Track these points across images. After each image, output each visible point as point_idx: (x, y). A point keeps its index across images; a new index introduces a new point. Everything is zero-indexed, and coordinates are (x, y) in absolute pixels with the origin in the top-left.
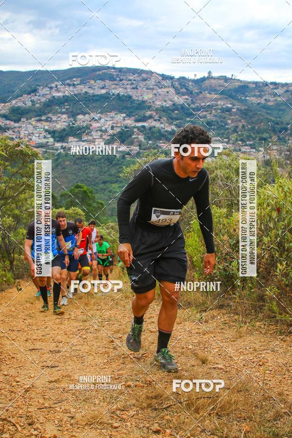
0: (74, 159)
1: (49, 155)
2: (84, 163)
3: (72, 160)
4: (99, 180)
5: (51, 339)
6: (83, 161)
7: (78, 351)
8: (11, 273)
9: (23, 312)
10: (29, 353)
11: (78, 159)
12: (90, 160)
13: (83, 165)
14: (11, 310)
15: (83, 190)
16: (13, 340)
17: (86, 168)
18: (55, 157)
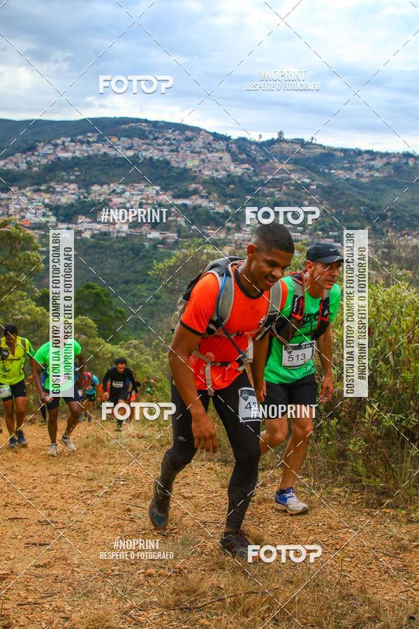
0: (85, 247)
2: (99, 253)
4: (120, 278)
5: (42, 504)
6: (98, 250)
7: (79, 523)
10: (8, 523)
11: (90, 247)
12: (108, 250)
13: (97, 256)
15: (96, 293)
17: (100, 260)
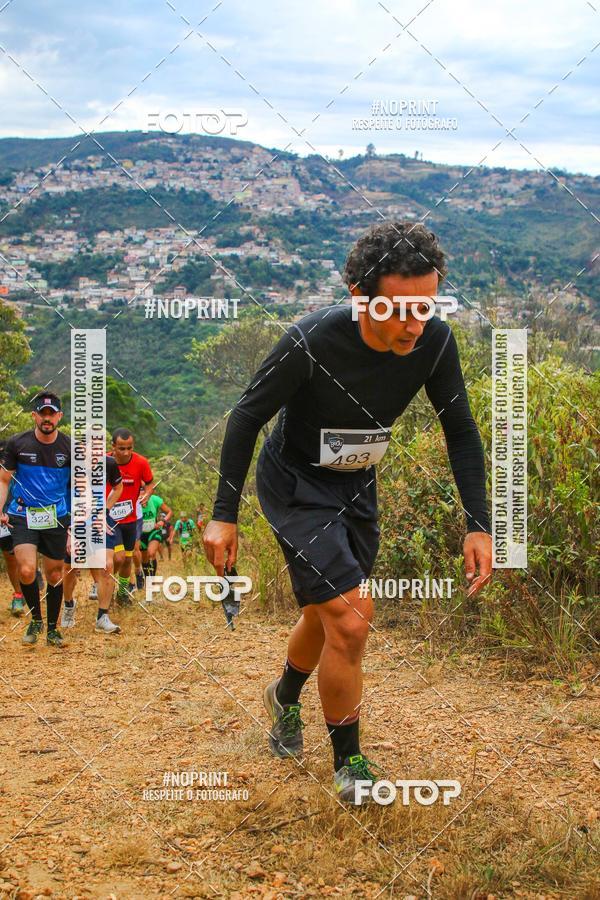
1: (39, 316)
4: (144, 367)
5: (42, 696)
7: (97, 719)
12: (125, 326)
15: (110, 388)
18: (52, 320)
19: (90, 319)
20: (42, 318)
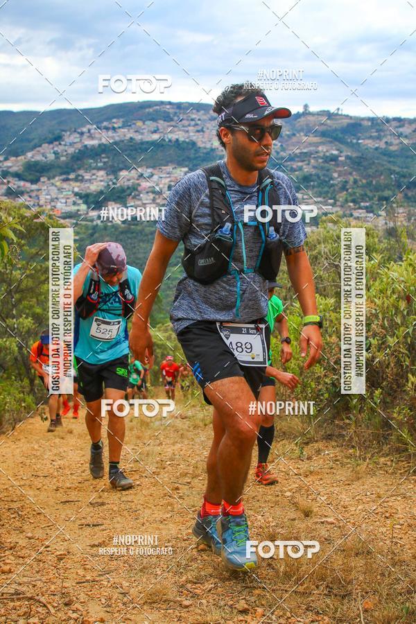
0: (117, 233)
1: (81, 229)
2: (131, 238)
3: (114, 234)
5: (92, 487)
6: (130, 235)
7: (129, 503)
8: (31, 397)
9: (50, 450)
10: (60, 506)
11: (122, 233)
12: (139, 234)
13: (130, 241)
14: (33, 449)
16: (38, 489)
18: (90, 231)
19: (116, 230)
20: (83, 230)
